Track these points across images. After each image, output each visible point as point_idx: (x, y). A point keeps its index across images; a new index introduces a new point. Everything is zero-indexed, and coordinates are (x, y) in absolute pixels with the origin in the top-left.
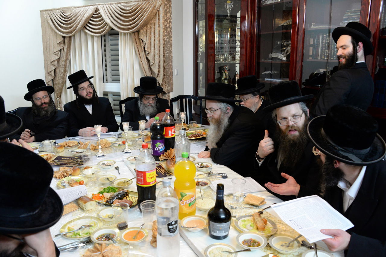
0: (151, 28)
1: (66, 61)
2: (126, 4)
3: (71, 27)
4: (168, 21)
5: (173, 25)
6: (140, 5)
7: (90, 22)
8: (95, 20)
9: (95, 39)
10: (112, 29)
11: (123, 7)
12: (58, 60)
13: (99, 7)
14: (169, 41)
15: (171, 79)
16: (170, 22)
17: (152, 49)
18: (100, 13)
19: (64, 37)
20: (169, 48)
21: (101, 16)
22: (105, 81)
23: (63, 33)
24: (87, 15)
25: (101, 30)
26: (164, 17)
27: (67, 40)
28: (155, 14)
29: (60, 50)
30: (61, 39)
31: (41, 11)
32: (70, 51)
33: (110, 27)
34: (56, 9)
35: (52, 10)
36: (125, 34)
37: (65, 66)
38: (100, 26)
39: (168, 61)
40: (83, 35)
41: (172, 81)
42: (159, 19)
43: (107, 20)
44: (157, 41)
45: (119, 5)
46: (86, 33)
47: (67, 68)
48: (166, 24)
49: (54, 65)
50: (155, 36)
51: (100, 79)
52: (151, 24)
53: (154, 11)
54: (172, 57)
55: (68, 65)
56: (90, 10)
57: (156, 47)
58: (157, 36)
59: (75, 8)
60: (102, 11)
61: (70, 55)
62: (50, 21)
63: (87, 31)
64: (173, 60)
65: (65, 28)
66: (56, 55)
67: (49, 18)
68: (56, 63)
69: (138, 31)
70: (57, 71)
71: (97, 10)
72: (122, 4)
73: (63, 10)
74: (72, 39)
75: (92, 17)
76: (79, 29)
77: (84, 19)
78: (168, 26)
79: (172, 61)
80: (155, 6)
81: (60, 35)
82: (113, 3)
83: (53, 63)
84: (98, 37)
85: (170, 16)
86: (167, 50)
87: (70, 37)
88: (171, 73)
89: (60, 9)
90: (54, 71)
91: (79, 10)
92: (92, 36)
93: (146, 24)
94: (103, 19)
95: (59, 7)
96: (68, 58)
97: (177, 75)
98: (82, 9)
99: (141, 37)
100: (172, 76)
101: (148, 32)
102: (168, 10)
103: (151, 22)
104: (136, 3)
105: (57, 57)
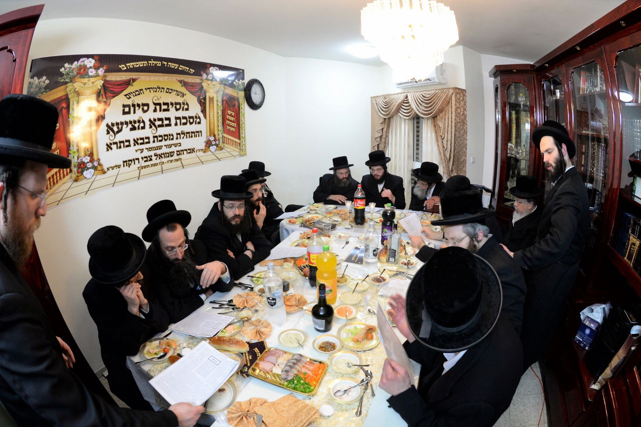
0: (445, 114)
1: (385, 139)
2: (427, 92)
3: (388, 111)
4: (462, 109)
5: (468, 113)
6: (436, 94)
7: (402, 106)
8: (405, 105)
9: (407, 121)
10: (417, 115)
11: (424, 95)
12: (381, 137)
13: (408, 95)
14: (463, 129)
15: (464, 166)
16: (464, 109)
17: (446, 134)
18: (408, 100)
19: (385, 119)
20: (463, 136)
21: (408, 103)
22: (415, 159)
23: (384, 115)
24: (399, 101)
25: (409, 114)
26: (456, 105)
27: (387, 120)
28: (448, 102)
29: (382, 129)
30: (383, 120)
31: (371, 98)
32: (389, 130)
33: (415, 112)
34: (380, 96)
35: (377, 97)
36: (428, 119)
37: (385, 143)
38: (409, 111)
39: (462, 148)
40: (399, 118)
41: (465, 168)
42: (451, 106)
43: (414, 106)
44: (450, 128)
45: (422, 93)
46: (401, 117)
47: (386, 145)
48: (459, 112)
49: (377, 142)
50: (448, 123)
51: (409, 157)
52: (446, 111)
53: (447, 99)
54: (466, 144)
55: (387, 142)
56: (401, 98)
57: (449, 133)
58: (450, 123)
59: (392, 95)
60: (409, 98)
61: (389, 134)
62: (376, 105)
63: (400, 114)
64: (468, 147)
65: (386, 112)
66: (379, 133)
67: (374, 102)
68: (378, 139)
69: (436, 117)
70: (380, 146)
71: (407, 97)
72: (424, 92)
73: (385, 97)
74: (392, 119)
75: (404, 103)
76: (393, 112)
77: (397, 104)
78: (461, 113)
79: (466, 149)
80: (448, 95)
81: (382, 117)
82: (418, 91)
83: (377, 139)
84: (409, 119)
85: (465, 104)
86: (460, 137)
87: (389, 118)
88: (465, 161)
89: (382, 96)
90: (377, 146)
91: (394, 96)
92: (405, 119)
93: (441, 110)
94: (410, 105)
95: (381, 94)
96: (387, 136)
97: (473, 162)
98: (396, 96)
99: (438, 123)
100: (466, 163)
101: (443, 119)
102: (461, 99)
103: (445, 109)
104: (433, 92)
105: (380, 135)
